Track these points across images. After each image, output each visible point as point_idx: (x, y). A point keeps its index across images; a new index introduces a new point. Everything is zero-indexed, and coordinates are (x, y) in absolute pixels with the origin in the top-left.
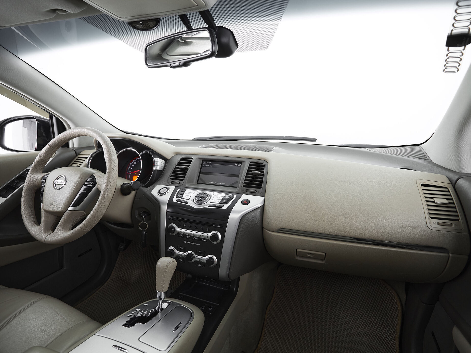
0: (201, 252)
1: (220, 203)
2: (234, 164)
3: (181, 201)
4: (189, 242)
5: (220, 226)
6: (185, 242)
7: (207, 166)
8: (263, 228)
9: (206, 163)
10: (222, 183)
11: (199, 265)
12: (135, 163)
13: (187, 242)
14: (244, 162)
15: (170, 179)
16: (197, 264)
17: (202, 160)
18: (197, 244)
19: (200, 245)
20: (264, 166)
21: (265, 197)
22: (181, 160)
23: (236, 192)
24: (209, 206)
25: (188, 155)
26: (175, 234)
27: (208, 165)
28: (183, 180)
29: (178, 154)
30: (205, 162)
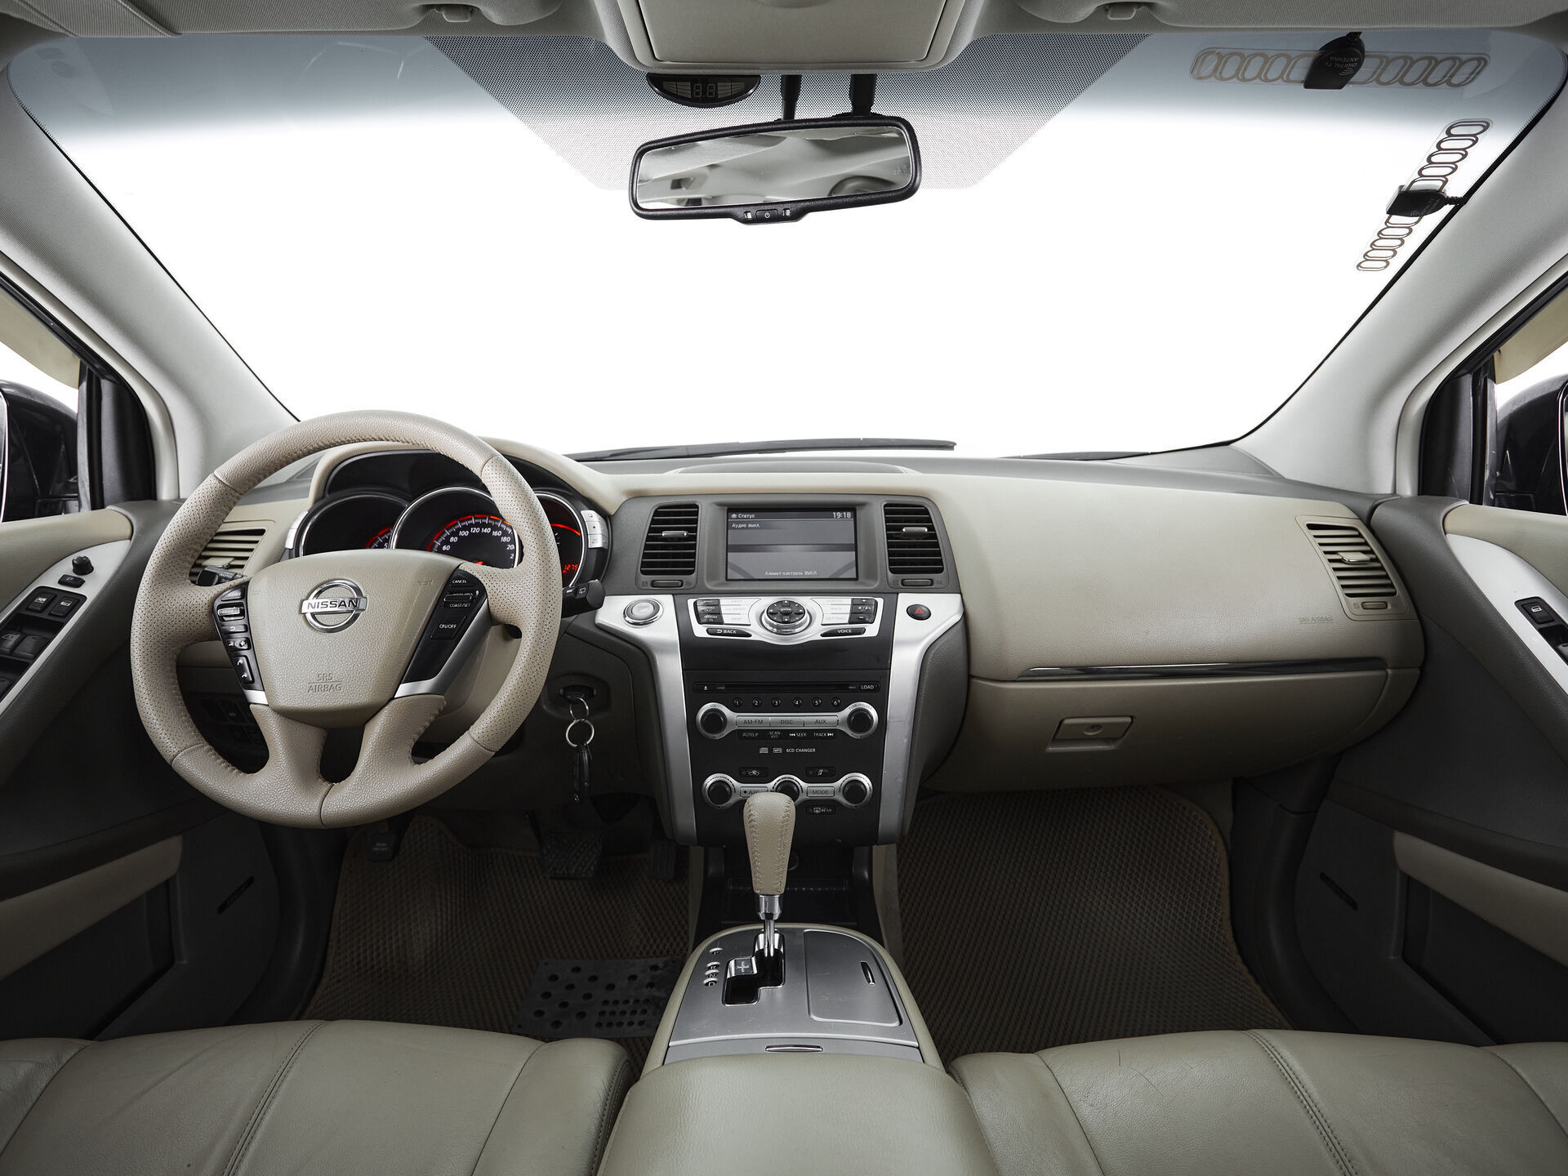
0: (821, 771)
1: (850, 623)
2: (829, 513)
3: (725, 632)
4: (777, 750)
5: (872, 687)
6: (764, 750)
7: (745, 526)
8: (970, 677)
9: (737, 518)
10: (807, 573)
11: (817, 811)
12: (452, 539)
13: (771, 750)
14: (863, 505)
15: (644, 573)
16: (811, 810)
17: (726, 508)
18: (806, 750)
19: (814, 750)
20: (926, 512)
21: (961, 593)
22: (656, 513)
23: (875, 589)
24: (822, 635)
25: (674, 497)
26: (726, 732)
27: (747, 523)
28: (691, 572)
29: (638, 496)
30: (734, 516)
